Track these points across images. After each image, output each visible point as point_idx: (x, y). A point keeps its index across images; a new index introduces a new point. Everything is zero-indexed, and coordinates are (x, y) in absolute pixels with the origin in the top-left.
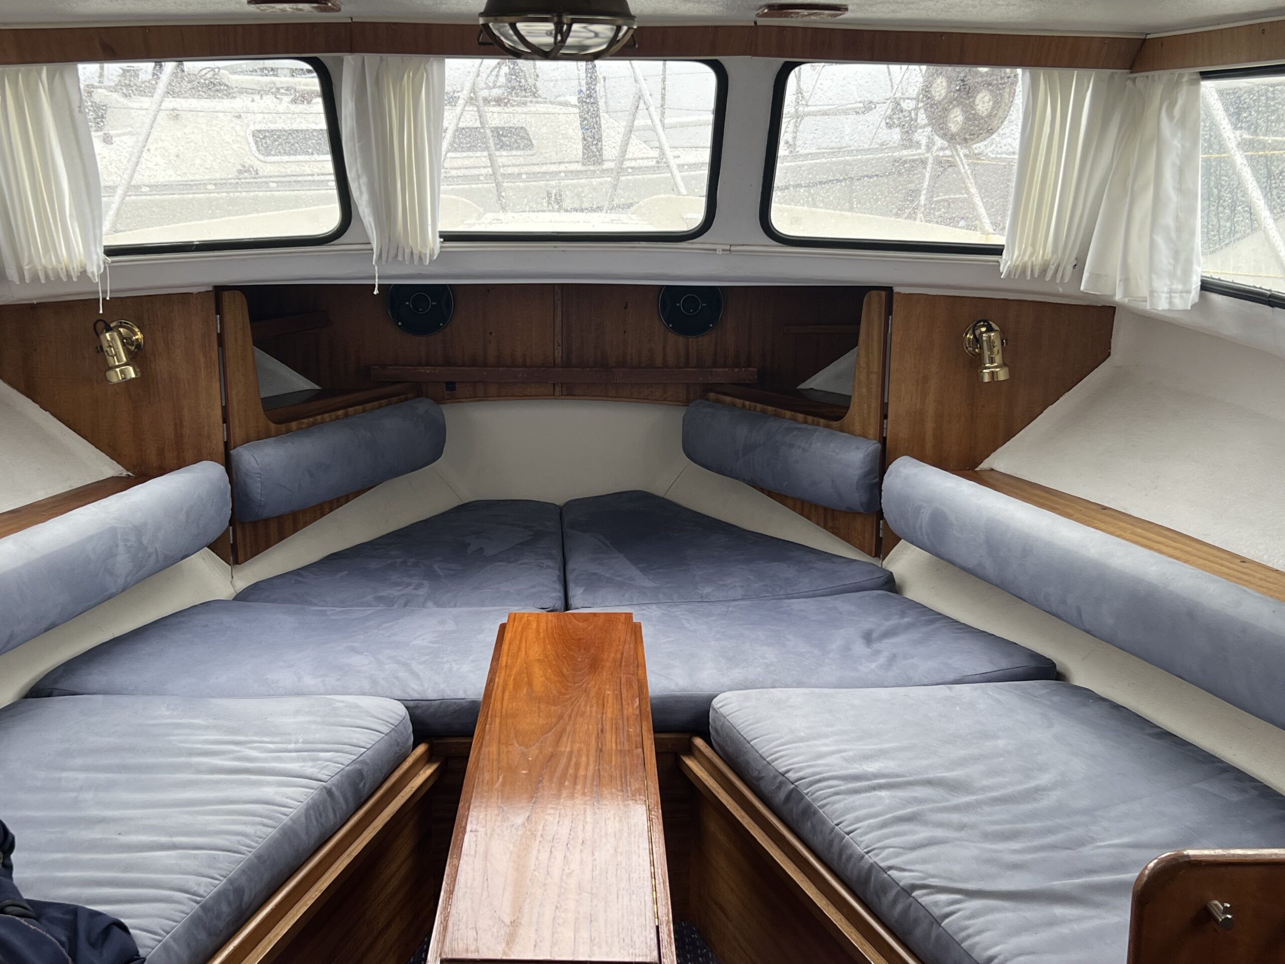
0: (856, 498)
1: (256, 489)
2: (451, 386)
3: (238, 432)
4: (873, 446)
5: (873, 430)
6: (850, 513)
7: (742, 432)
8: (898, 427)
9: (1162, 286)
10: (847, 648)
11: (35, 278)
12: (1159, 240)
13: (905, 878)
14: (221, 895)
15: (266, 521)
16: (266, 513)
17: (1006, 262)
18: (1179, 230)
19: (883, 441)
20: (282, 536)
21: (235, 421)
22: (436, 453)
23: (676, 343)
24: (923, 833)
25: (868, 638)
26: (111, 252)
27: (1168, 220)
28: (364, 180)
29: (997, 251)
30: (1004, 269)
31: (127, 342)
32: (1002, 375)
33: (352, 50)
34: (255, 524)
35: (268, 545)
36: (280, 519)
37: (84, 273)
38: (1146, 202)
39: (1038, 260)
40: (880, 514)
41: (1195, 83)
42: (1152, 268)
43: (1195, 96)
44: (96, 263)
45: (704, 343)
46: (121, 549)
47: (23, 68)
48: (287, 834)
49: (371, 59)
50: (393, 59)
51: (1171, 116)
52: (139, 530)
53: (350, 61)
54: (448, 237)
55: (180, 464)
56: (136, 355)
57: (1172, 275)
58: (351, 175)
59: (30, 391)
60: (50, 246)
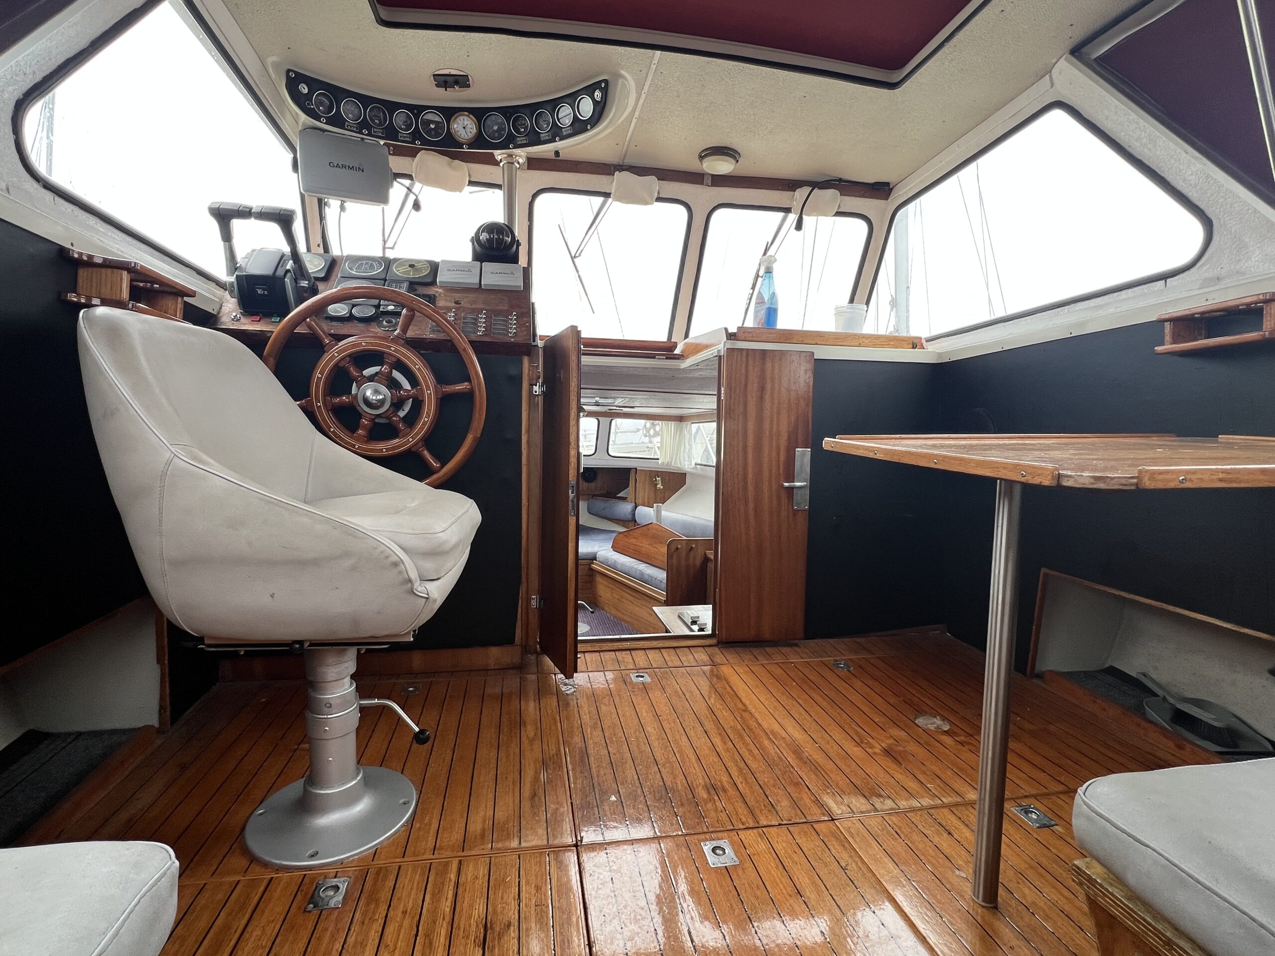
0: (630, 517)
4: (634, 504)
5: (633, 500)
6: (629, 521)
7: (601, 505)
8: (639, 501)
12: (686, 454)
23: (585, 484)
27: (687, 450)
29: (658, 459)
30: (659, 463)
32: (662, 487)
38: (684, 446)
40: (636, 521)
42: (684, 460)
45: (592, 485)
51: (687, 431)
57: (688, 461)
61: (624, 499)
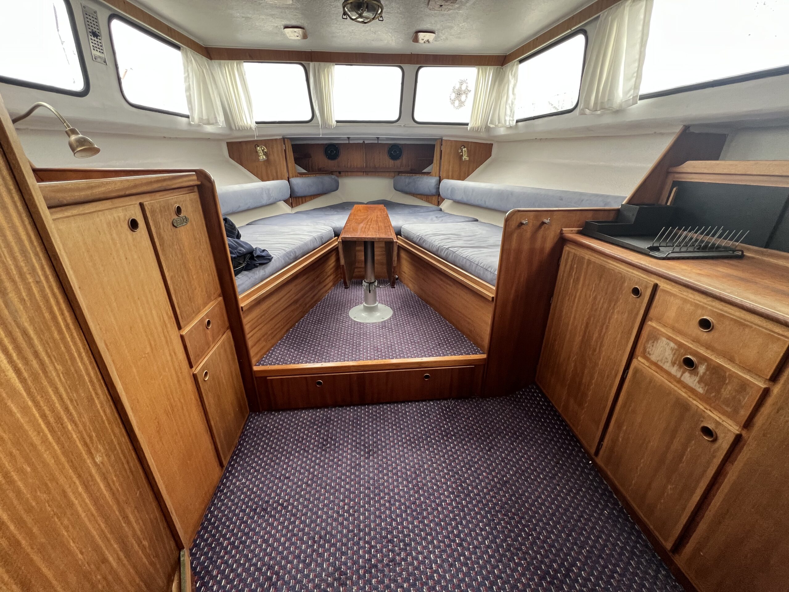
0: (434, 191)
1: (296, 189)
2: (340, 172)
3: (291, 175)
4: (438, 178)
5: (437, 174)
6: (433, 195)
7: (407, 180)
8: (443, 174)
9: (508, 118)
10: (432, 219)
11: (239, 129)
12: (508, 107)
13: (447, 247)
14: (291, 252)
15: (299, 197)
16: (298, 195)
17: (469, 127)
18: (512, 104)
19: (440, 177)
20: (302, 203)
21: (290, 172)
22: (337, 189)
23: (392, 162)
24: (450, 241)
25: (437, 217)
26: (257, 123)
27: (510, 102)
28: (317, 102)
29: (467, 124)
30: (469, 129)
31: (263, 150)
32: (467, 159)
33: (312, 61)
34: (296, 197)
35: (299, 205)
36: (302, 197)
37: (251, 128)
38: (504, 99)
39: (477, 125)
40: (439, 195)
41: (517, 65)
42: (505, 114)
43: (517, 69)
44: (254, 125)
45: (398, 162)
46: (264, 193)
47: (230, 62)
48: (306, 244)
49: (317, 64)
50: (322, 64)
51: (512, 74)
52: (269, 190)
53: (312, 64)
54: (338, 122)
55: (277, 179)
56: (265, 154)
57: (510, 116)
58: (313, 101)
59: (241, 164)
60: (241, 119)
61: (428, 173)
